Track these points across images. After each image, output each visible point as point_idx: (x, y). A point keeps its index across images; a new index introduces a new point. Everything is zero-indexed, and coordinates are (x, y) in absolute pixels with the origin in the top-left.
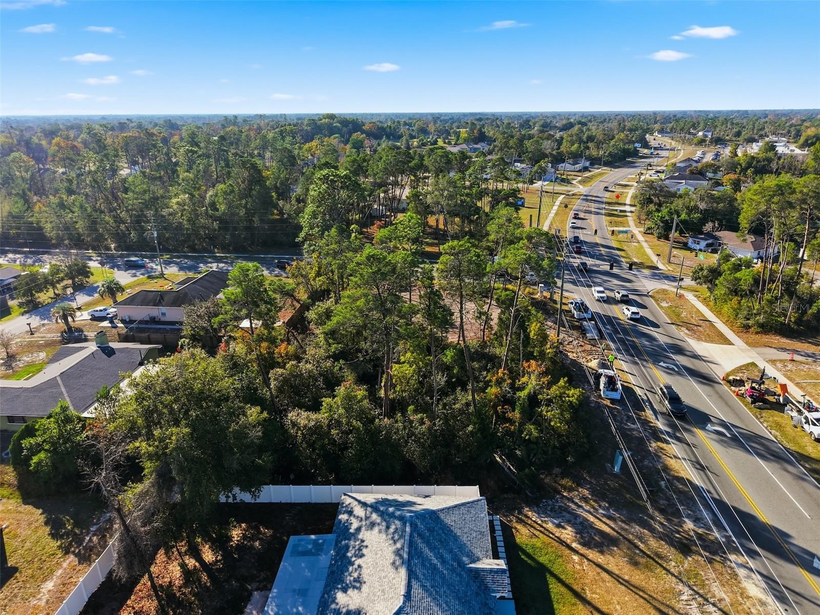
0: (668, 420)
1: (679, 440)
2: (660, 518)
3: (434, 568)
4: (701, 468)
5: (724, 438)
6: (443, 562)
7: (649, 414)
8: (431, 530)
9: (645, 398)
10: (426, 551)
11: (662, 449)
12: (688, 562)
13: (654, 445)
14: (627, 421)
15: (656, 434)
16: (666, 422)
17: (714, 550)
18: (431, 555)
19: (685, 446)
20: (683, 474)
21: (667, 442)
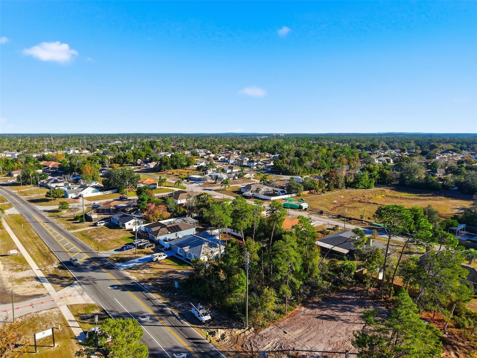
0: (166, 313)
1: (159, 306)
2: (159, 283)
3: (193, 240)
4: (149, 299)
5: (141, 315)
6: (193, 242)
7: (176, 313)
8: (199, 242)
9: (182, 321)
10: (196, 240)
11: (165, 300)
12: (149, 277)
13: (168, 301)
14: (183, 306)
15: (169, 305)
16: (167, 312)
17: (143, 281)
18: (195, 241)
19: (156, 305)
20: (155, 294)
21: (164, 303)
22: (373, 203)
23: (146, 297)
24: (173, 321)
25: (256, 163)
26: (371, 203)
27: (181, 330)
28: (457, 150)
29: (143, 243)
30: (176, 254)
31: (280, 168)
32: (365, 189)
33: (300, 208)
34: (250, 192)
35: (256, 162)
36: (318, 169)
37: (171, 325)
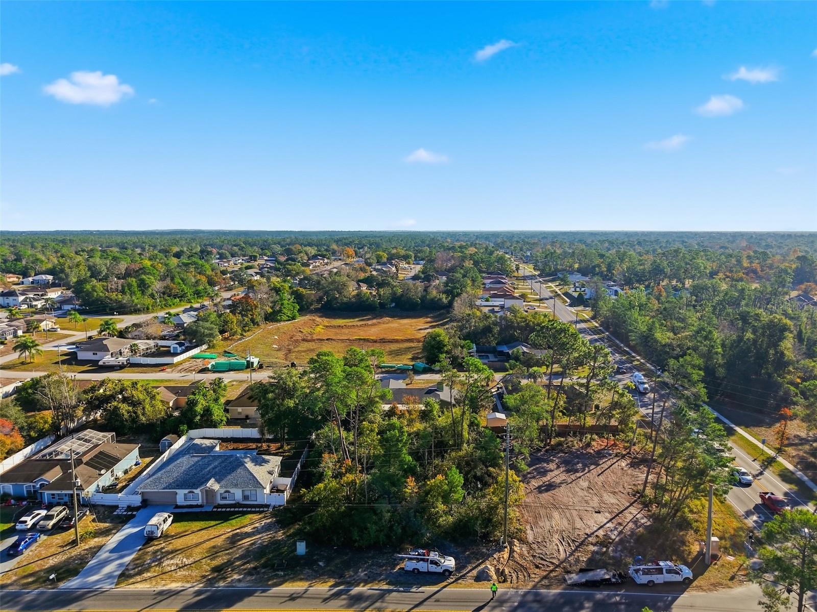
1: (337, 595)
2: (250, 565)
4: (294, 598)
9: (412, 590)
14: (371, 572)
15: (348, 584)
20: (286, 585)
21: (332, 587)
22: (327, 339)
23: (285, 597)
24: (400, 599)
25: (23, 297)
26: (324, 340)
27: (437, 601)
28: (326, 255)
29: (57, 516)
30: (175, 508)
31: (101, 301)
32: (289, 320)
33: (249, 365)
34: (110, 356)
35: (22, 294)
36: (175, 296)
37: (412, 606)
